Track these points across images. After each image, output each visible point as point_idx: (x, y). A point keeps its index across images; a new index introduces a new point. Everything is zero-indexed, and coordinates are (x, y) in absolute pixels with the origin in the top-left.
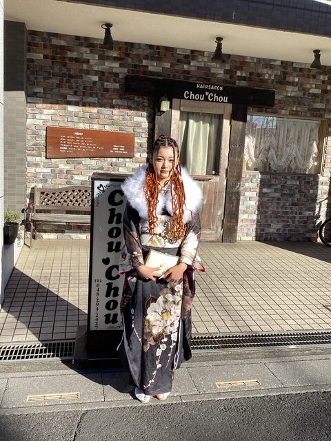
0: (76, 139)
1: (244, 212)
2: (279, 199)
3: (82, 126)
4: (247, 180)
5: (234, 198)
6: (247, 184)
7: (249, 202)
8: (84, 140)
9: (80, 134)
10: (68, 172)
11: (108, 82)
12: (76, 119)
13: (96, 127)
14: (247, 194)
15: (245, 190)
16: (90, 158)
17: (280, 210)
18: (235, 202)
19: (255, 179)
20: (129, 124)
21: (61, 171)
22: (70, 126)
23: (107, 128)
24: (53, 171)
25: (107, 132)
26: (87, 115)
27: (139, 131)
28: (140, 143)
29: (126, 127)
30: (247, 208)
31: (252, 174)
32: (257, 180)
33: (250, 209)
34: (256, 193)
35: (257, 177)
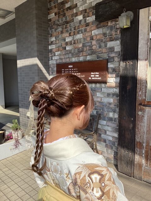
0: (69, 71)
3: (74, 60)
8: (73, 71)
9: (72, 66)
11: (88, 16)
12: (70, 55)
13: (81, 59)
20: (104, 50)
22: (68, 61)
23: (88, 58)
27: (113, 55)
28: (114, 68)
29: (102, 54)
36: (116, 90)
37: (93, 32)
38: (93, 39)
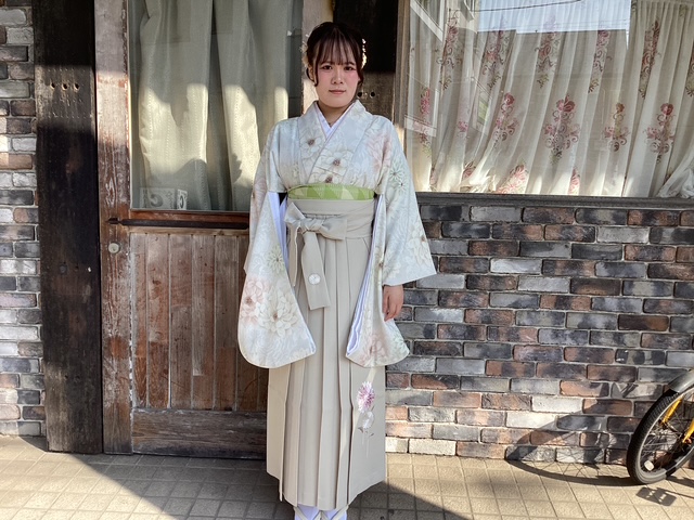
1: (420, 349)
2: (561, 301)
7: (438, 311)
17: (569, 342)
19: (456, 226)
27: (1, 56)
28: (9, 101)
30: (429, 333)
31: (443, 205)
32: (465, 228)
33: (442, 338)
34: (463, 276)
35: (464, 215)
36: (23, 178)
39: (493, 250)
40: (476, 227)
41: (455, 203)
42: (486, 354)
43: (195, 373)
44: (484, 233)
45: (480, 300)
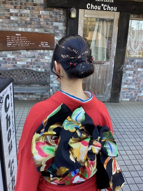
0: (16, 38)
1: (125, 84)
3: (20, 29)
4: (127, 63)
5: (119, 75)
6: (127, 66)
7: (129, 77)
8: (22, 38)
9: (19, 35)
10: (14, 59)
12: (16, 25)
13: (29, 30)
14: (127, 72)
15: (127, 69)
16: (27, 50)
18: (119, 78)
19: (133, 63)
20: (51, 27)
21: (9, 59)
22: (13, 29)
23: (37, 30)
24: (4, 59)
25: (37, 33)
26: (23, 22)
27: (58, 32)
28: (58, 40)
29: (49, 30)
30: (127, 81)
31: (131, 59)
32: (134, 63)
33: (129, 82)
34: (133, 71)
35: (134, 61)
37: (40, 12)
38: (40, 17)
39: (138, 67)
40: (136, 63)
41: (133, 59)
42: (136, 84)
43: (90, 88)
44: (137, 64)
45: (136, 75)
